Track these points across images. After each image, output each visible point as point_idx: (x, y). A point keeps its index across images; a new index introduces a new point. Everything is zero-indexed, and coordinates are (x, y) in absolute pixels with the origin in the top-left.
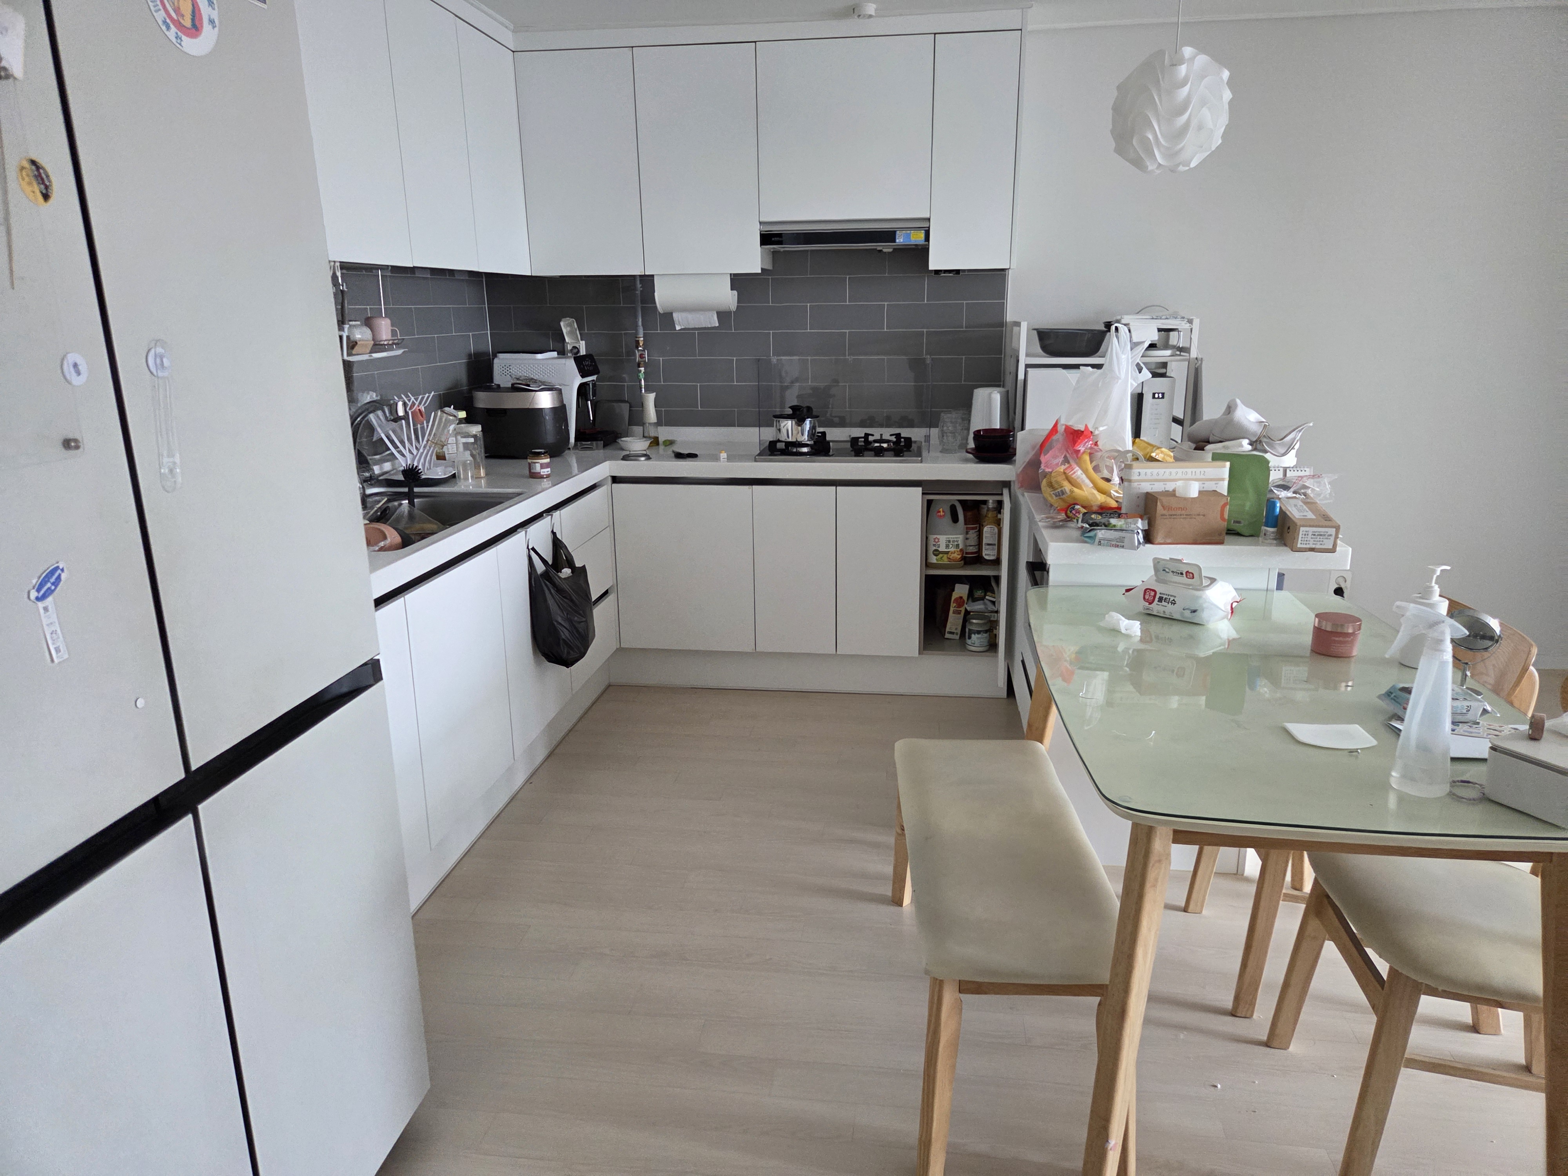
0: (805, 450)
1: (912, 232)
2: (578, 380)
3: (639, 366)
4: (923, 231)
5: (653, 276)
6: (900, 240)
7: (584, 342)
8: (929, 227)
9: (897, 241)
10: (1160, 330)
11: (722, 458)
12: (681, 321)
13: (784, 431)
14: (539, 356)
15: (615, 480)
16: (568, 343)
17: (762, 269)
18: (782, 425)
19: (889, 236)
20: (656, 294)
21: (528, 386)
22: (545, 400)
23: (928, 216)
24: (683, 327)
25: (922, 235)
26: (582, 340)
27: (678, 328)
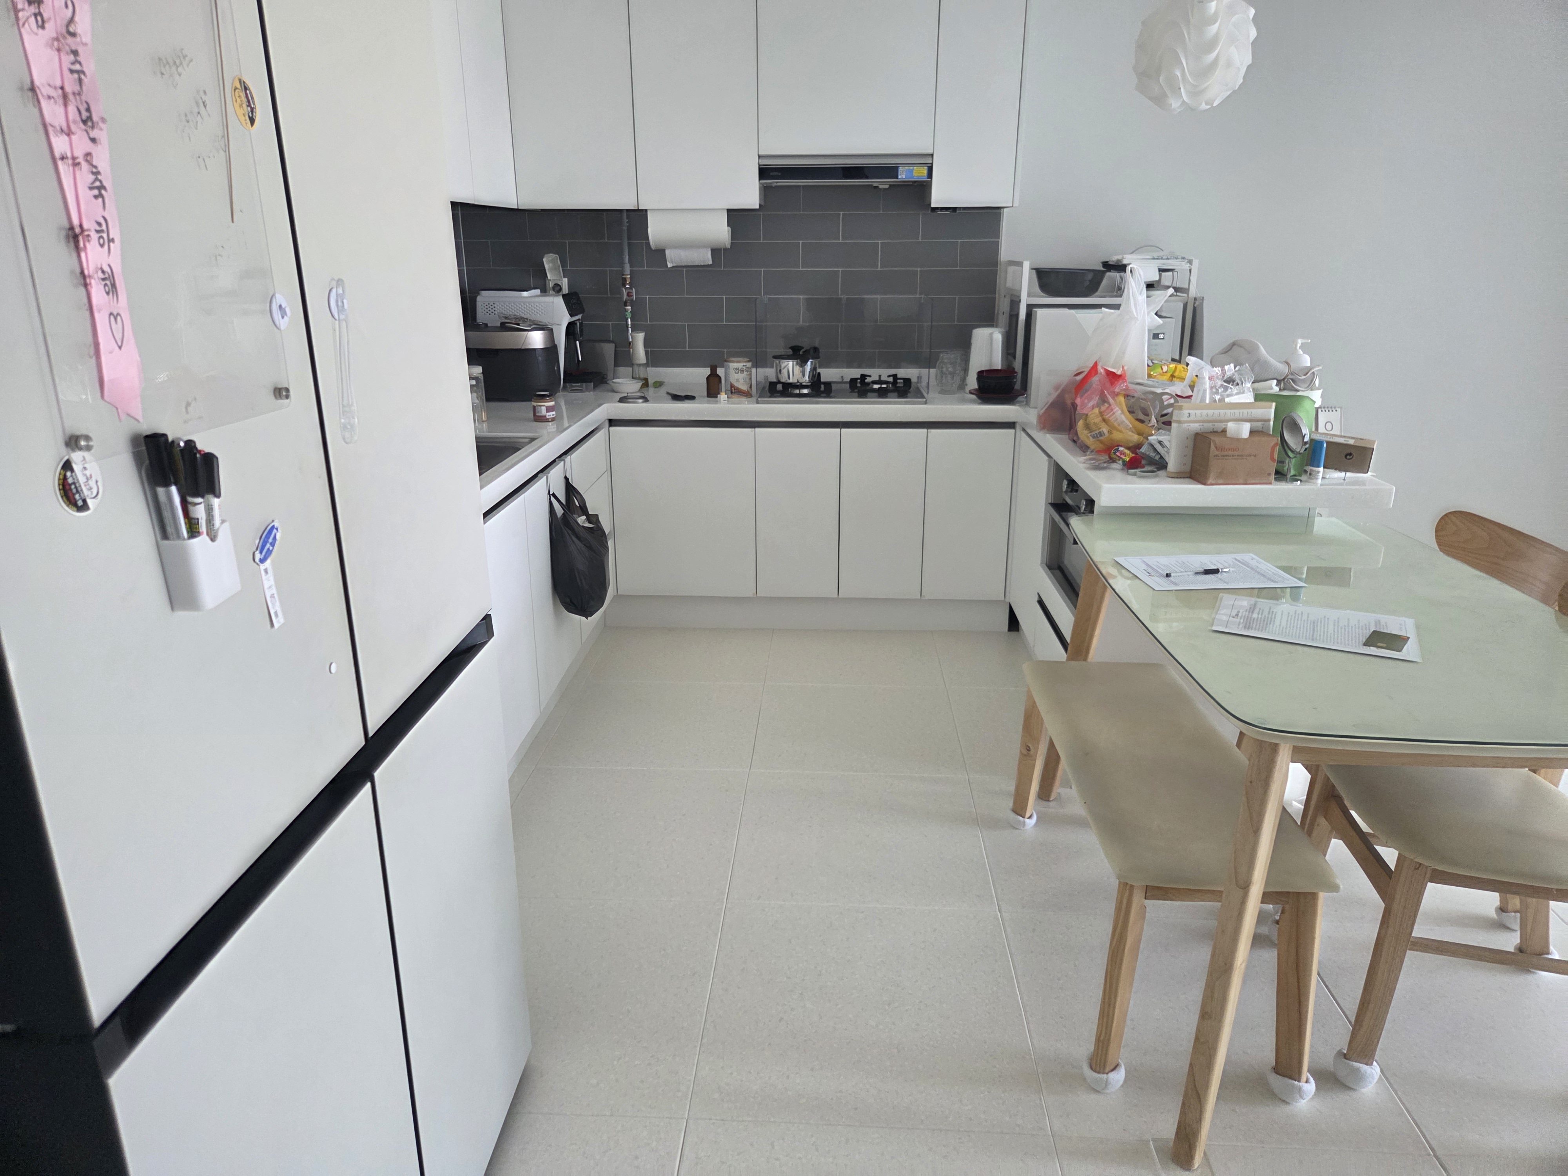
0: (805, 391)
1: (915, 168)
2: (566, 319)
3: (625, 304)
4: (926, 168)
5: (646, 211)
6: (902, 176)
8: (932, 163)
9: (899, 177)
10: (1157, 270)
11: (722, 400)
12: (673, 258)
13: (785, 372)
14: (525, 294)
15: (612, 422)
16: (550, 280)
17: (760, 205)
18: (783, 366)
19: (890, 171)
20: (649, 230)
22: (536, 340)
23: (931, 152)
24: (675, 265)
25: (924, 171)
26: (564, 277)
27: (670, 265)
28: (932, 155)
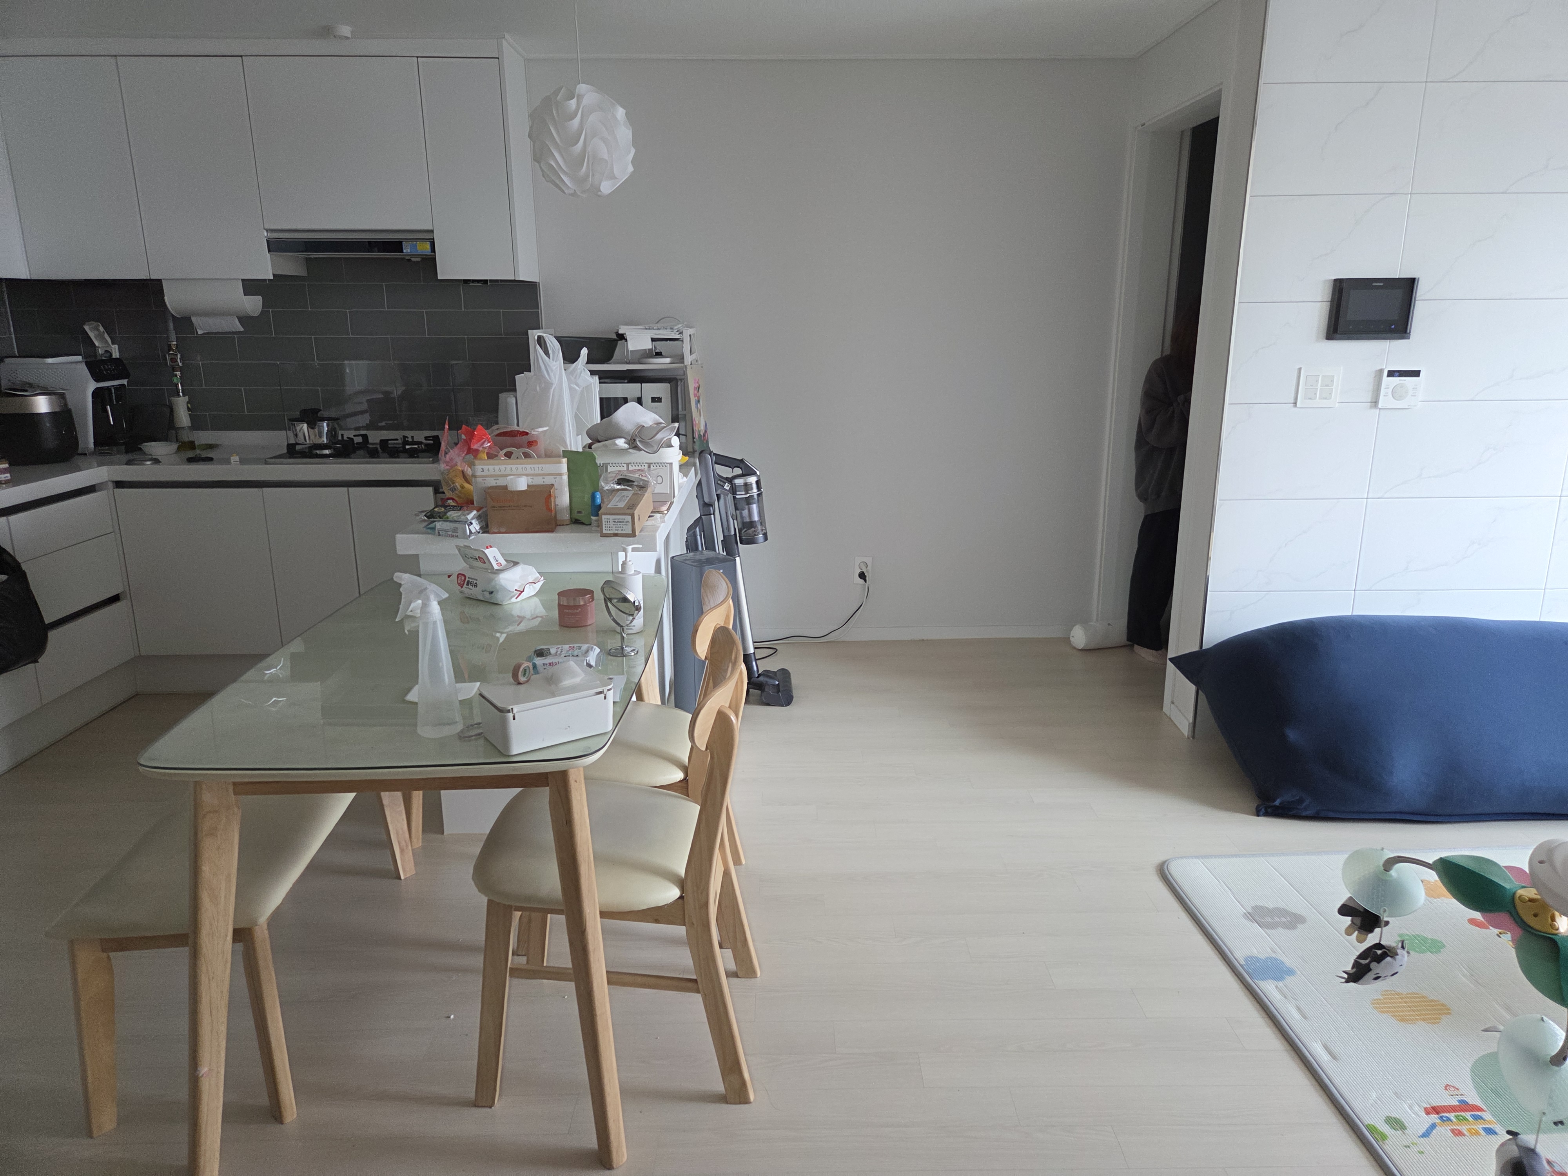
0: (327, 452)
1: (418, 243)
2: (92, 385)
3: (174, 369)
4: (428, 243)
5: (160, 280)
6: (407, 250)
7: (116, 346)
8: (433, 239)
9: (404, 251)
10: (653, 340)
11: (232, 461)
12: (202, 326)
13: (300, 435)
14: (50, 360)
15: (119, 484)
16: (99, 347)
17: (274, 275)
18: (298, 428)
19: (396, 246)
20: (166, 298)
21: (26, 391)
22: (42, 405)
23: (430, 228)
24: (205, 332)
25: (428, 246)
26: (113, 343)
27: (200, 332)
28: (432, 231)
